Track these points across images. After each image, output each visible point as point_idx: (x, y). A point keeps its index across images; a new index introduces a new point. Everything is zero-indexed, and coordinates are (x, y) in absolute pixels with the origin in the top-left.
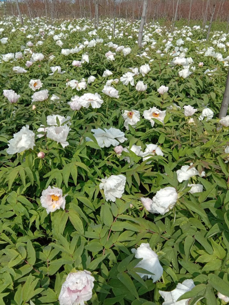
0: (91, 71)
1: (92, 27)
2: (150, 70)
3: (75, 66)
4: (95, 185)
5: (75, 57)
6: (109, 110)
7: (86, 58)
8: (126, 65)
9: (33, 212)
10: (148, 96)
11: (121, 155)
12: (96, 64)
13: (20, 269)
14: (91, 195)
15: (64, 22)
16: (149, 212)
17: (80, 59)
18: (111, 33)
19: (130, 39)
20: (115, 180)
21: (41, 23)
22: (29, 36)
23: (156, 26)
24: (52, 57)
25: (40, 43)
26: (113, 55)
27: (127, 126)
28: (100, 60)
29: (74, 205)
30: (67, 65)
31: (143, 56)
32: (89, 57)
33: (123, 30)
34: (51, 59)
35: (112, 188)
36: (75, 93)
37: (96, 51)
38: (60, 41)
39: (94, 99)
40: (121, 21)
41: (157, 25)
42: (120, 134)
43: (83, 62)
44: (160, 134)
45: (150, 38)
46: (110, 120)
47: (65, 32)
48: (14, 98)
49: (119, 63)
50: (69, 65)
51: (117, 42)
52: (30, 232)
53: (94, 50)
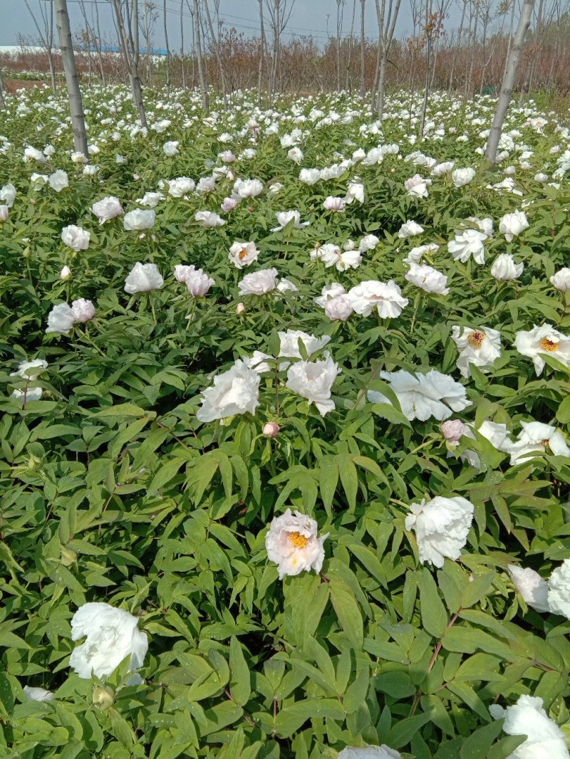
0: (366, 223)
1: (366, 114)
2: (528, 225)
3: (330, 210)
4: (390, 517)
5: (331, 187)
6: (418, 322)
7: (357, 191)
8: (457, 210)
9: (240, 566)
10: (521, 294)
11: (458, 443)
12: (381, 207)
13: (214, 709)
14: (382, 541)
15: (299, 101)
16: (529, 607)
17: (344, 192)
18: (413, 127)
19: (461, 142)
20: (447, 511)
21: (245, 104)
22: (224, 138)
23: (528, 112)
24: (275, 188)
25: (250, 153)
26: (424, 185)
27: (465, 366)
28: (390, 197)
29: (340, 564)
30: (312, 207)
31: (502, 188)
32: (366, 187)
33: (443, 121)
34: (273, 191)
35: (440, 531)
36: (331, 276)
37: (381, 173)
38: (297, 150)
39: (385, 297)
40: (436, 97)
41: (529, 107)
42: (453, 390)
43: (350, 201)
44: (560, 398)
45: (516, 140)
46: (423, 350)
47: (304, 126)
48: (201, 287)
49: (439, 205)
50: (315, 206)
51: (430, 151)
52: (227, 615)
53: (377, 173)
